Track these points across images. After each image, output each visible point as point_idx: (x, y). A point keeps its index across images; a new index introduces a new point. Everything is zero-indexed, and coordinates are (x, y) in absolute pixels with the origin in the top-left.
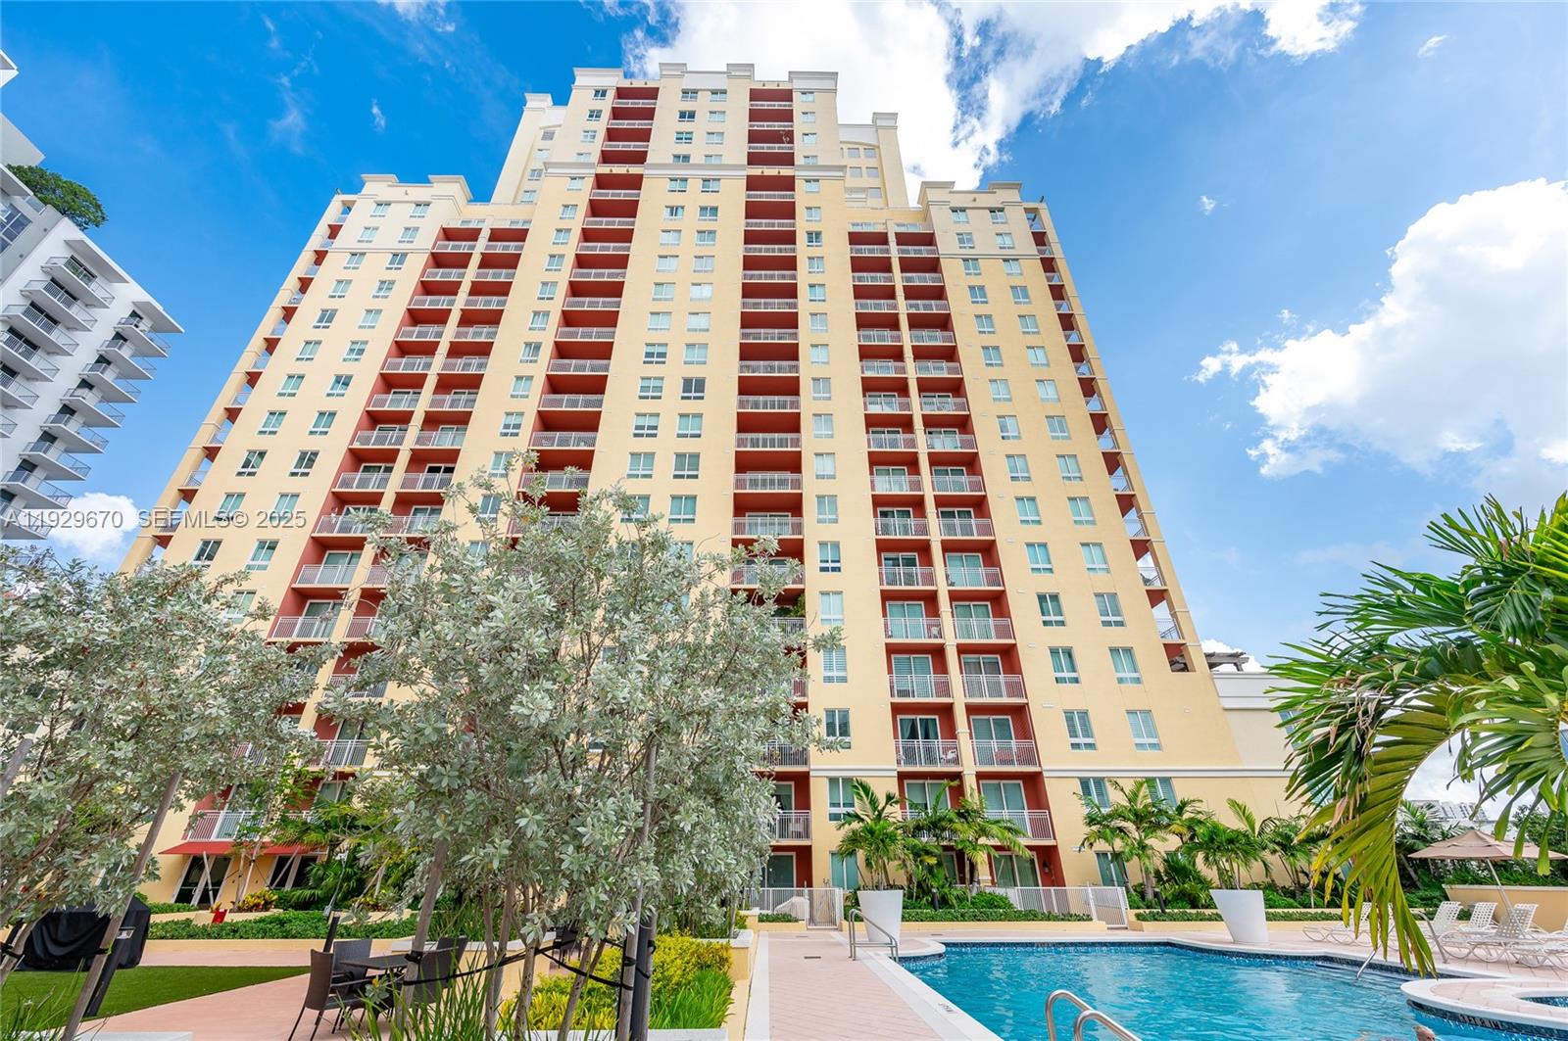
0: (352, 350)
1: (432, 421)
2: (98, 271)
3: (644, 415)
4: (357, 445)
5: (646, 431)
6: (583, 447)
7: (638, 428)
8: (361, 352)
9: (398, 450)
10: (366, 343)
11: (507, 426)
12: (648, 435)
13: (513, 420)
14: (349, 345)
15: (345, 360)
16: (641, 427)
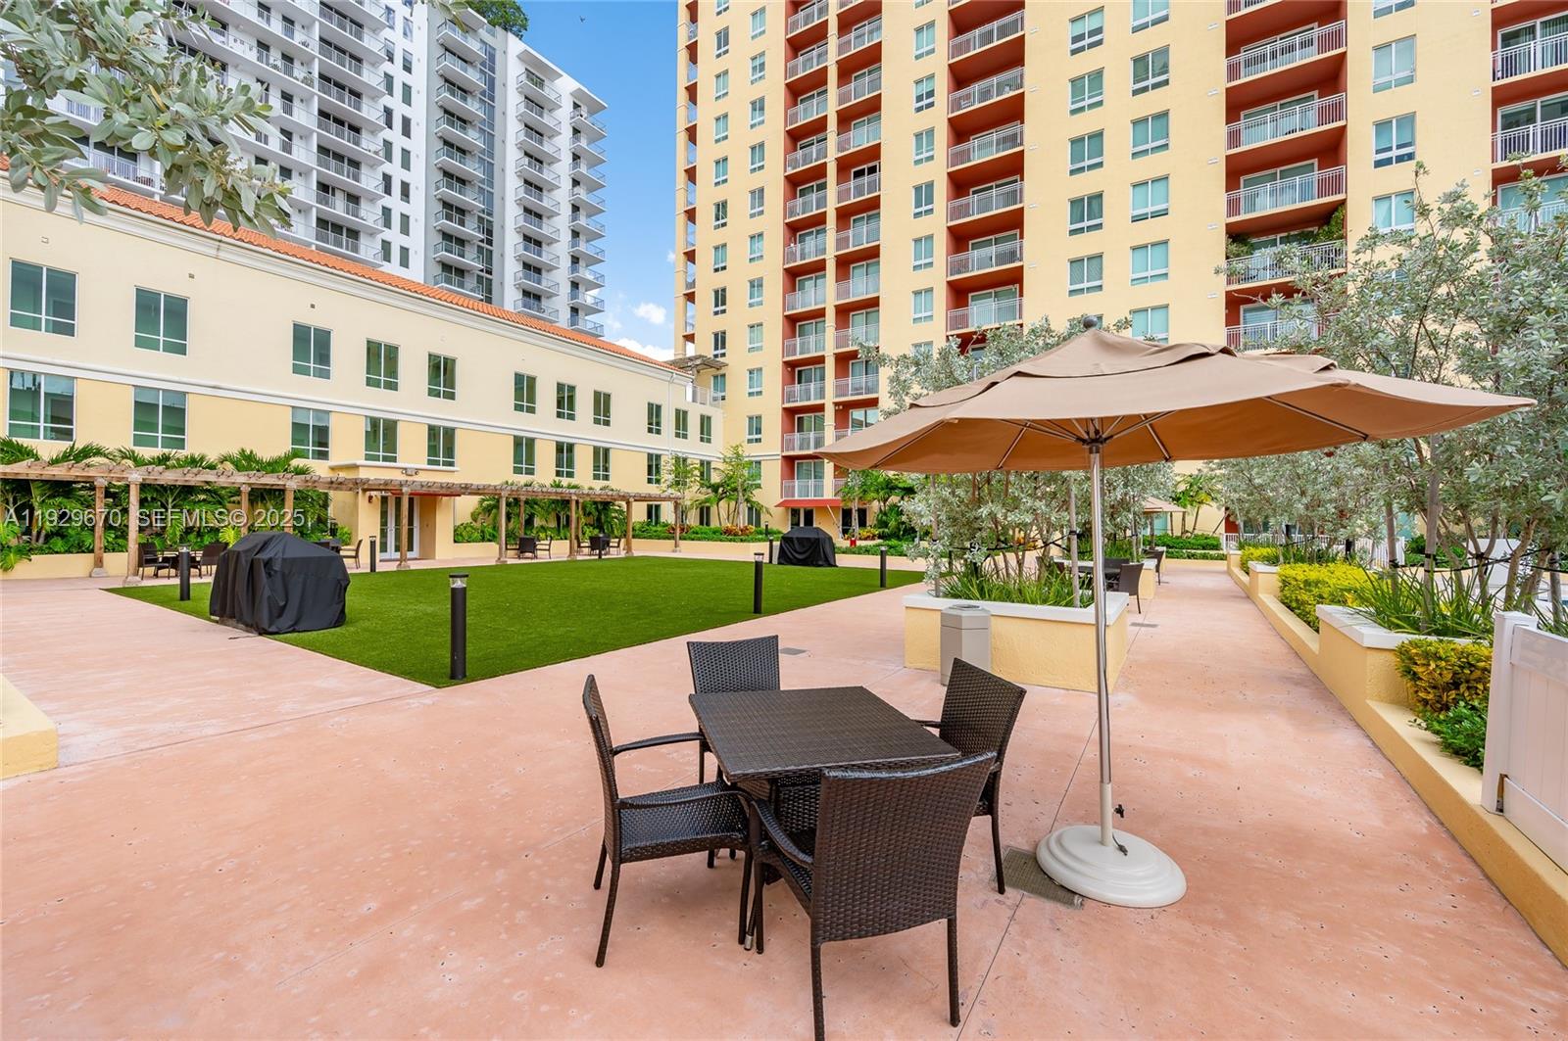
0: (754, 68)
1: (846, 119)
2: (545, 76)
3: (1082, 17)
4: (790, 171)
5: (1087, 41)
6: (1009, 94)
7: (1075, 40)
8: (762, 66)
9: (825, 163)
10: (762, 54)
11: (919, 98)
12: (1091, 46)
13: (925, 88)
14: (750, 64)
15: (752, 83)
16: (1080, 38)
